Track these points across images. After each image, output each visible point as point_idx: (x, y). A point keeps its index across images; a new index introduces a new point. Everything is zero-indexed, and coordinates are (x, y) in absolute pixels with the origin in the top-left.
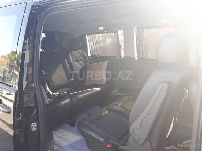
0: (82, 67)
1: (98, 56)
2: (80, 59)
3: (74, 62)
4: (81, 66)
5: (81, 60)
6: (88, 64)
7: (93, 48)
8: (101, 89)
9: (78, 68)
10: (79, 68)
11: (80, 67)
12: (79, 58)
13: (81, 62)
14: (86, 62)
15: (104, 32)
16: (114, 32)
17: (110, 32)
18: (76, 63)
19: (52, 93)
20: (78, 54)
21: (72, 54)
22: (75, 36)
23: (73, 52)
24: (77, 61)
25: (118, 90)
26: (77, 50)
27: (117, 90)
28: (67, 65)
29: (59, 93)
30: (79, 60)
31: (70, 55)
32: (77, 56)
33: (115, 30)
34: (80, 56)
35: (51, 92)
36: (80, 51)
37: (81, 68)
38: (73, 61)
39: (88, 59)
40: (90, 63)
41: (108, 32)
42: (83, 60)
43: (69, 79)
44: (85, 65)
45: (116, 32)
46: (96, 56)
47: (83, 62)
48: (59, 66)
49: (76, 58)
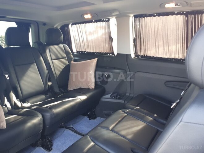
0: (65, 66)
1: (85, 51)
2: (62, 56)
3: (53, 61)
4: (63, 64)
5: (63, 58)
6: (72, 62)
7: (79, 41)
8: (88, 96)
9: (58, 68)
10: (60, 68)
11: (62, 66)
12: (60, 54)
13: (63, 60)
14: (69, 60)
15: (91, 22)
16: (105, 21)
17: (100, 22)
18: (56, 62)
19: (22, 105)
20: (59, 50)
21: (51, 50)
22: (55, 26)
23: (52, 47)
24: (58, 59)
25: (111, 96)
26: (57, 44)
27: (109, 96)
28: (43, 64)
29: (30, 103)
30: (60, 57)
31: (48, 51)
32: (57, 53)
33: (106, 19)
34: (61, 53)
35: (19, 104)
36: (61, 45)
37: (63, 68)
38: (52, 59)
39: (72, 56)
40: (75, 61)
41: (96, 21)
42: (66, 58)
43: (45, 84)
44: (68, 64)
45: (107, 21)
46: (82, 52)
47: (66, 60)
48: (32, 66)
49: (56, 55)
